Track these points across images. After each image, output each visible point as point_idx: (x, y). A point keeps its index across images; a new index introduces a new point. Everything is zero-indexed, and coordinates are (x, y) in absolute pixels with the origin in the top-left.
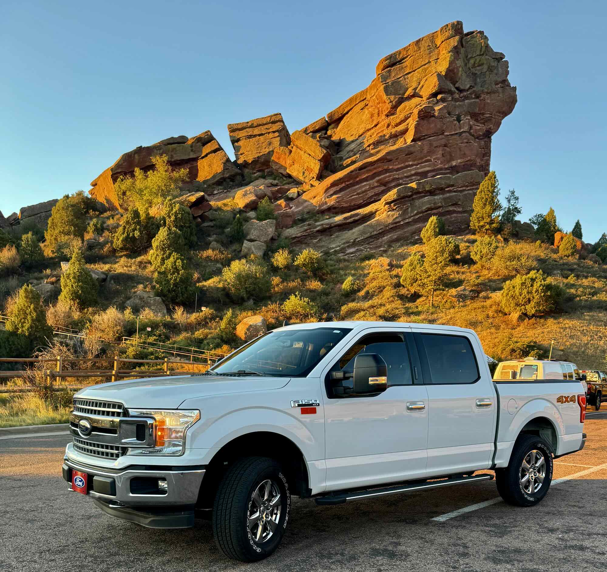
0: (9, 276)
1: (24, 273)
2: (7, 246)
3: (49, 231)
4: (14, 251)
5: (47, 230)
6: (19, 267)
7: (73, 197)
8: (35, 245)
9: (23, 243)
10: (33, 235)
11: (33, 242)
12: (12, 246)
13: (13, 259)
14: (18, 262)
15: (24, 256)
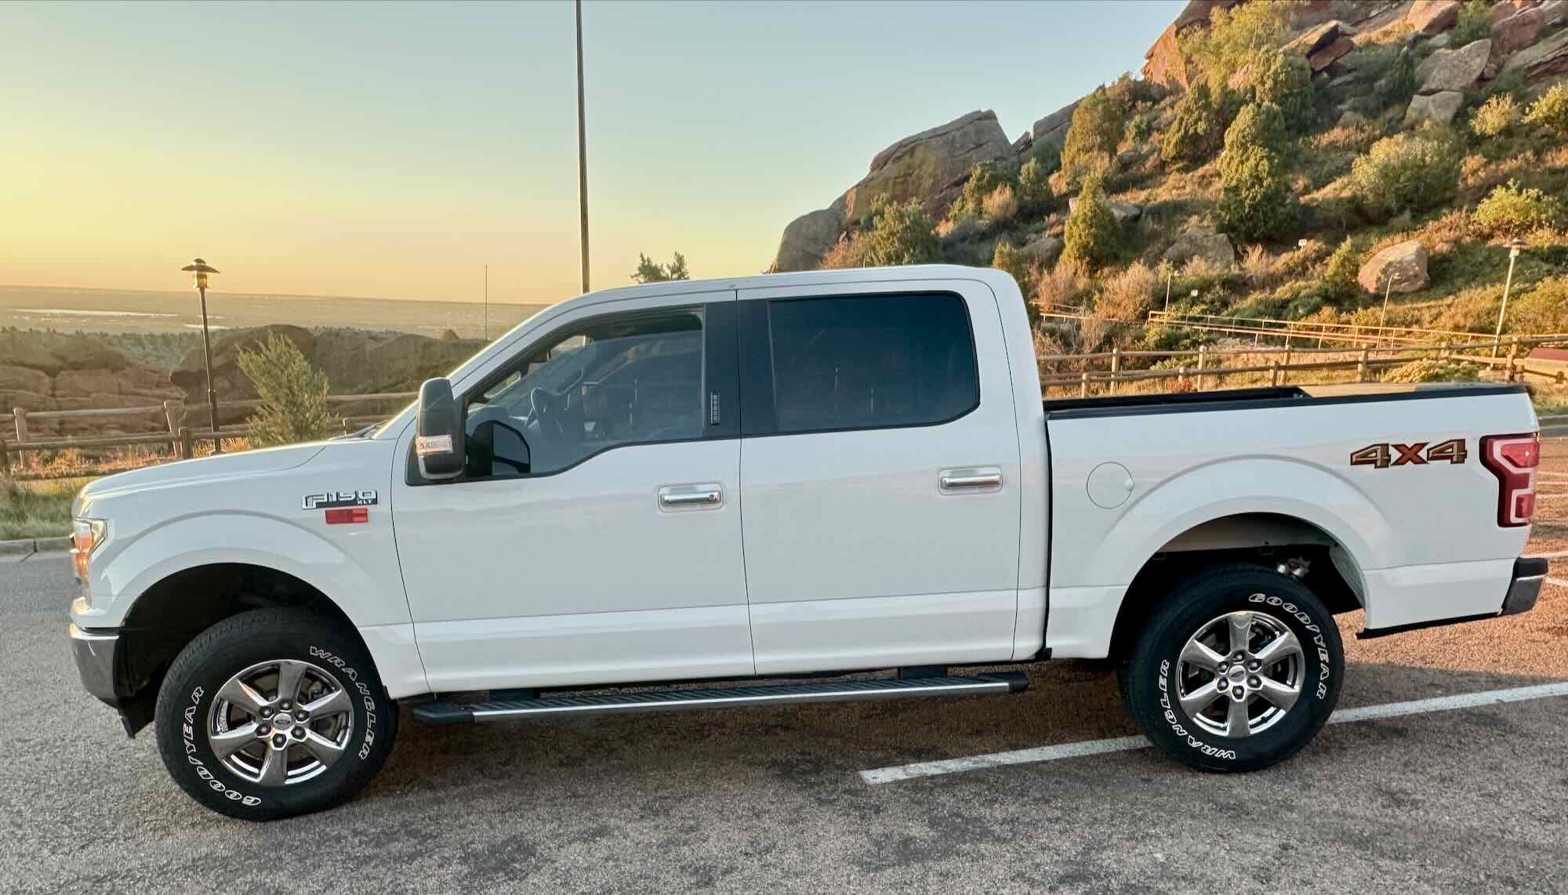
0: (995, 235)
1: (1022, 225)
2: (999, 188)
3: (1067, 150)
4: (1008, 192)
5: (1063, 151)
6: (1014, 217)
7: (1113, 87)
8: (1041, 178)
9: (1021, 178)
10: (1036, 163)
11: (1036, 174)
12: (1006, 186)
13: (1005, 207)
14: (1013, 209)
15: (1022, 198)
